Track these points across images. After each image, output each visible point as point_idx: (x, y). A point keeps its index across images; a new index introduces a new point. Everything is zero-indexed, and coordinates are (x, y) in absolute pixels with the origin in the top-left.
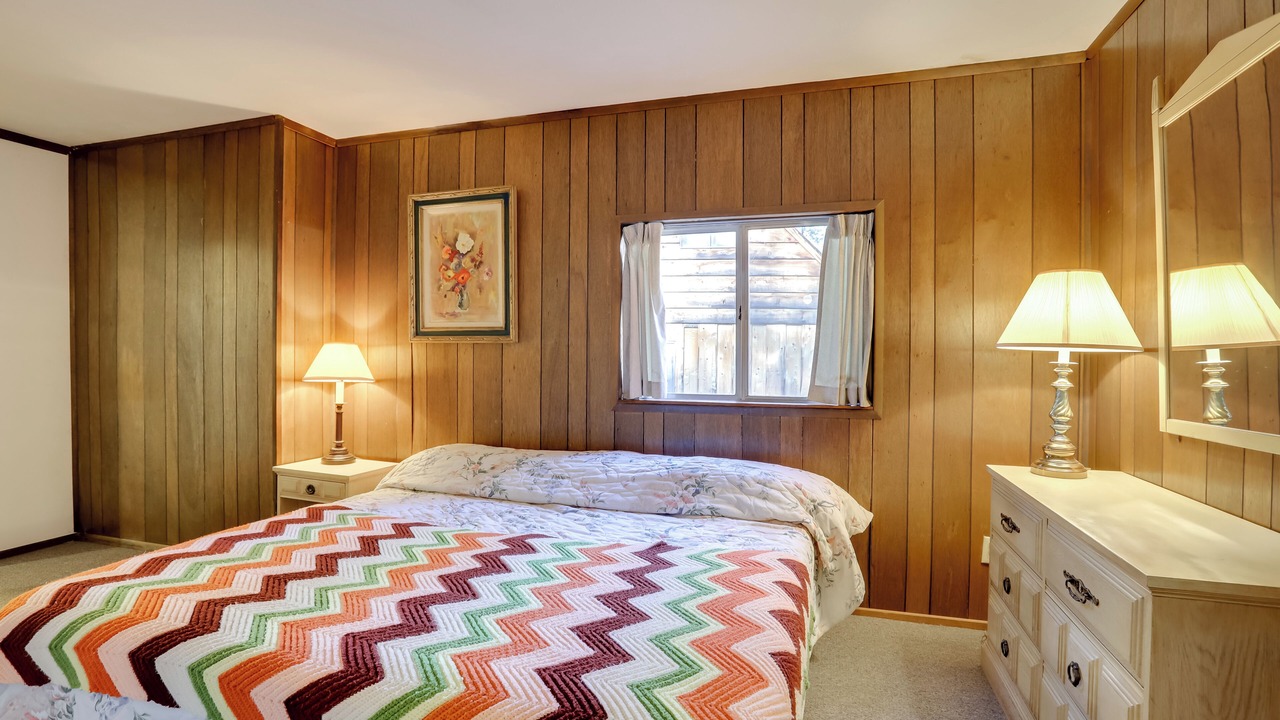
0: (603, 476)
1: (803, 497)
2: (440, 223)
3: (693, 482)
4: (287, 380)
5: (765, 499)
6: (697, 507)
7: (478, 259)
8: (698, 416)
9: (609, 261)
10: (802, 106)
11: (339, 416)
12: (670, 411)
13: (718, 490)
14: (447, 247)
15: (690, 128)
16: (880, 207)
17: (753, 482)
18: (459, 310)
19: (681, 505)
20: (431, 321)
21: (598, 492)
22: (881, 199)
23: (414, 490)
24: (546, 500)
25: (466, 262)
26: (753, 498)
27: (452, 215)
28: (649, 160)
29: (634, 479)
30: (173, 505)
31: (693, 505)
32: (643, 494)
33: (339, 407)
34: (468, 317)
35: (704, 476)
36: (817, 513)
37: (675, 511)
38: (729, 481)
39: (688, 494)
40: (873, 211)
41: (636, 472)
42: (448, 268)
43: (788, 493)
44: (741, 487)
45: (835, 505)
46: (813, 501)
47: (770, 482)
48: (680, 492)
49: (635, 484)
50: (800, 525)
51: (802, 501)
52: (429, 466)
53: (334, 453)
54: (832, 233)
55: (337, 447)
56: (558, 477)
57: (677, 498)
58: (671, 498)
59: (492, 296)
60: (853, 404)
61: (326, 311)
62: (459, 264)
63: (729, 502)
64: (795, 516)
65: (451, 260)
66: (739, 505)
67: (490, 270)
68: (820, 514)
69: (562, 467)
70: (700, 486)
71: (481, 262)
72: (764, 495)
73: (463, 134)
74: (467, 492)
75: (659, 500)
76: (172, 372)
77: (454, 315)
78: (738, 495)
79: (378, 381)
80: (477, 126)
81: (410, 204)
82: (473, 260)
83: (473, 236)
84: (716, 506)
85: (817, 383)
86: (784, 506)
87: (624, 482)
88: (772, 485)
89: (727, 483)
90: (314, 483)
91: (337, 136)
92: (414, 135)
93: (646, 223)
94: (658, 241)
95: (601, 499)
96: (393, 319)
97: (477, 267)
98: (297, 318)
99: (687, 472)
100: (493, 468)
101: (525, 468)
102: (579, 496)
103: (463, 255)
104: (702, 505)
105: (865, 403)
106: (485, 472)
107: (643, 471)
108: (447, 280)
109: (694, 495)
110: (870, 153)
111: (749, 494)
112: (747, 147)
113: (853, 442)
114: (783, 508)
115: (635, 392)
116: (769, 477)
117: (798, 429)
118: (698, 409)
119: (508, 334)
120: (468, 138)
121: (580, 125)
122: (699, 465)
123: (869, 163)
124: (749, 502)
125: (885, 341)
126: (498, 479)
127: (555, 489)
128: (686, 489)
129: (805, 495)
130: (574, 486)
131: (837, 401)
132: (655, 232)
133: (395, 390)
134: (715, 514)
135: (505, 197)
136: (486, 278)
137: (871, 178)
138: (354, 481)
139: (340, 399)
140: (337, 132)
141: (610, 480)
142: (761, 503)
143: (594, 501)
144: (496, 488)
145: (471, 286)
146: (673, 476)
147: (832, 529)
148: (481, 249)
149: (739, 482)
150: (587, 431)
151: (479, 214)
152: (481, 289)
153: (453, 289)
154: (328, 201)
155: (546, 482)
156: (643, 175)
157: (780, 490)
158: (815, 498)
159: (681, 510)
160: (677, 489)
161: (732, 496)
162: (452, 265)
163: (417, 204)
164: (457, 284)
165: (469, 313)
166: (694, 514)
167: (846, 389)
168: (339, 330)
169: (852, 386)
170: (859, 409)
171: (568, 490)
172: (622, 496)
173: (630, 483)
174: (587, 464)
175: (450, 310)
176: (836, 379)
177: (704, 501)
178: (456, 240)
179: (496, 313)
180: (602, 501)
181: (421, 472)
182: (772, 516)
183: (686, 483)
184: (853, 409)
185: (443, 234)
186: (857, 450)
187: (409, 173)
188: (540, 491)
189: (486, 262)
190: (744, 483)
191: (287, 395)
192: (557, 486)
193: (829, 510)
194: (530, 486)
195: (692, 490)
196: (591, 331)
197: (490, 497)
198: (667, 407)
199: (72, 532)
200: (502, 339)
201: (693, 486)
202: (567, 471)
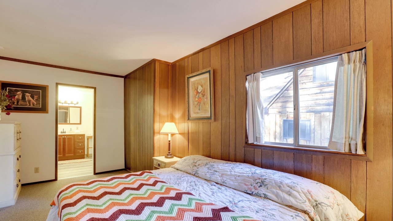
0: (229, 173)
1: (310, 198)
2: (194, 83)
3: (260, 181)
4: (157, 133)
5: (290, 195)
6: (259, 193)
7: (203, 94)
8: (275, 152)
9: (242, 90)
10: (322, 5)
11: (169, 144)
12: (264, 149)
13: (269, 186)
14: (196, 91)
15: (270, 31)
16: (369, 45)
17: (285, 186)
18: (199, 111)
19: (253, 190)
20: (193, 115)
21: (225, 179)
22: (370, 40)
23: (177, 169)
24: (209, 179)
25: (201, 95)
26: (284, 193)
27: (197, 80)
28: (255, 48)
29: (239, 176)
30: (138, 165)
31: (258, 191)
32: (241, 183)
33: (169, 141)
34: (201, 113)
35: (265, 179)
36: (317, 208)
37: (250, 193)
38: (275, 183)
39: (257, 186)
40: (365, 48)
41: (241, 173)
42: (196, 98)
43: (303, 195)
44: (280, 187)
45: (330, 206)
46: (316, 201)
47: (294, 187)
48: (254, 185)
49: (239, 178)
50: (305, 212)
51: (309, 200)
52: (184, 162)
53: (168, 155)
54: (341, 64)
55: (169, 153)
56: (215, 171)
57: (252, 187)
58: (250, 186)
59: (207, 106)
60: (354, 152)
61: (169, 113)
62: (199, 96)
63: (273, 193)
64: (302, 207)
65: (197, 95)
66: (277, 195)
67: (207, 97)
68: (319, 209)
69: (218, 167)
70: (262, 183)
71: (204, 95)
72: (289, 193)
73: (199, 53)
74: (189, 172)
75: (245, 187)
76: (138, 130)
77: (198, 113)
78: (278, 191)
79: (180, 134)
80: (203, 50)
81: (186, 78)
82: (202, 94)
83: (202, 86)
84: (267, 194)
85: (333, 140)
86: (298, 201)
87: (235, 177)
88: (295, 189)
89: (274, 184)
90: (160, 163)
91: (171, 62)
92: (188, 57)
93: (255, 73)
94: (259, 80)
95: (226, 182)
96: (184, 115)
97: (203, 96)
98: (160, 115)
99: (259, 176)
100: (199, 165)
101: (207, 166)
102: (219, 180)
103: (200, 93)
104: (261, 192)
105: (360, 152)
106: (196, 166)
107: (243, 173)
108: (196, 102)
109: (259, 187)
110: (362, 17)
111: (282, 191)
112: (294, 32)
113: (354, 172)
114: (297, 202)
115: (251, 141)
116: (294, 185)
117: (321, 162)
118: (275, 149)
119: (211, 119)
120: (201, 54)
121: (232, 41)
122: (265, 174)
123: (362, 22)
124: (282, 195)
125: (374, 118)
126: (198, 169)
127: (213, 176)
128: (257, 184)
129: (312, 197)
130: (219, 175)
131: (344, 149)
132: (258, 77)
133: (184, 137)
134: (266, 197)
135: (209, 72)
136: (206, 100)
137: (363, 30)
138: (168, 164)
139: (170, 139)
140: (171, 60)
141: (231, 175)
142: (287, 197)
143: (223, 183)
144: (196, 172)
145: (202, 103)
146: (253, 177)
147: (325, 218)
148: (204, 90)
149: (279, 185)
150: (235, 155)
151: (203, 79)
152: (204, 104)
153: (197, 104)
154: (169, 81)
155: (211, 172)
156: (253, 55)
157: (298, 192)
158: (317, 200)
159: (253, 192)
160: (253, 183)
161: (275, 190)
162: (197, 97)
163: (188, 78)
164: (198, 103)
165: (201, 112)
166: (258, 195)
167: (350, 144)
168: (172, 119)
169: (353, 143)
170: (356, 155)
171: (217, 177)
172: (233, 182)
173: (237, 178)
174: (227, 168)
175: (197, 112)
176: (343, 138)
177: (262, 191)
178: (198, 88)
179: (209, 112)
180: (226, 183)
181: (181, 164)
182: (291, 204)
183: (257, 181)
184: (353, 155)
185: (195, 87)
186: (356, 176)
187: (187, 69)
188: (208, 176)
189: (205, 95)
190: (281, 185)
191: (157, 137)
192: (214, 175)
193: (325, 208)
194: (206, 173)
195: (259, 184)
196: (236, 117)
197: (194, 175)
198: (262, 147)
199: (124, 168)
200: (210, 121)
201: (260, 183)
202: (219, 169)
